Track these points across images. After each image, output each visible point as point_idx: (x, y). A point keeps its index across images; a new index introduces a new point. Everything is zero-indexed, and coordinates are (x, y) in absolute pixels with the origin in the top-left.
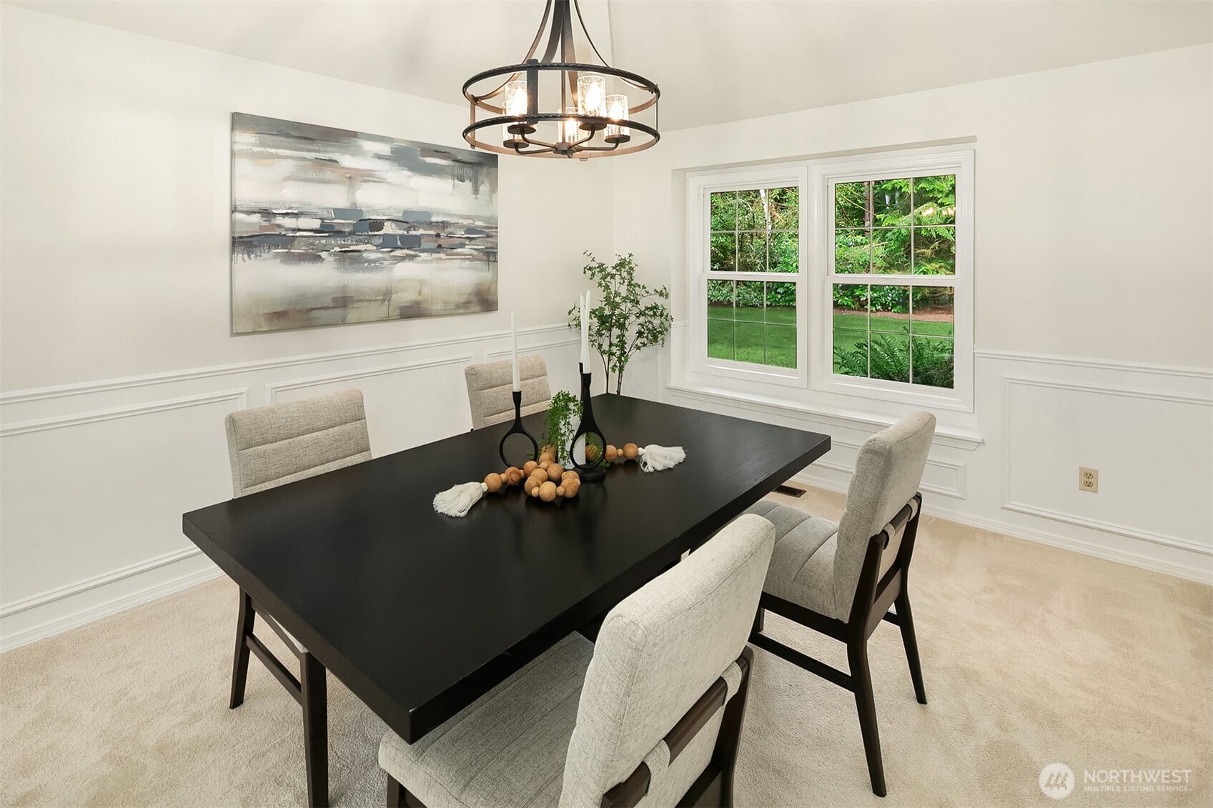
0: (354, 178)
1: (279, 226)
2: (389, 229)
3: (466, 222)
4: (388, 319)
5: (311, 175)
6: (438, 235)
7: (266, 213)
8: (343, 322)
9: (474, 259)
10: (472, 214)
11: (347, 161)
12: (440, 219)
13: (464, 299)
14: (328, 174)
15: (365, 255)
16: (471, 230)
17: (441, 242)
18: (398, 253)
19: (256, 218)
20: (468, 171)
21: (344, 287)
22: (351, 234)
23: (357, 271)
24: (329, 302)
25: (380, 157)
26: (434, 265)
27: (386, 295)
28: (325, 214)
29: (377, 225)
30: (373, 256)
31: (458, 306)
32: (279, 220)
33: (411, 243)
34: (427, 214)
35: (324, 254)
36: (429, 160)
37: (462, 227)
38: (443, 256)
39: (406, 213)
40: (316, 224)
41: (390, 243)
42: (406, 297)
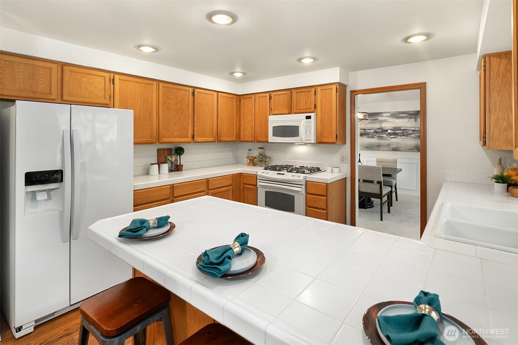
0: (381, 122)
1: (367, 132)
2: (389, 131)
3: (412, 129)
4: (389, 150)
5: (372, 122)
6: (403, 132)
7: (365, 130)
8: (379, 150)
9: (415, 138)
10: (414, 127)
11: (380, 118)
12: (404, 129)
13: (411, 148)
14: (376, 122)
15: (384, 137)
16: (413, 131)
17: (404, 134)
18: (392, 136)
19: (363, 131)
20: (414, 116)
21: (379, 143)
22: (380, 133)
23: (382, 140)
24: (376, 146)
25: (387, 116)
26: (402, 139)
27: (388, 145)
28: (375, 129)
29: (387, 131)
30: (386, 137)
31: (409, 149)
32: (367, 131)
33: (396, 134)
34: (401, 128)
35: (375, 137)
36: (400, 115)
37: (411, 130)
38: (405, 137)
39: (394, 128)
40: (374, 131)
41: (390, 134)
42: (394, 146)
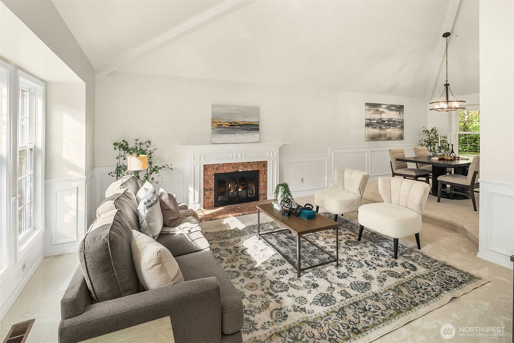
0: (382, 112)
1: (372, 122)
2: (386, 122)
3: (398, 120)
4: (386, 140)
5: (375, 113)
6: (393, 123)
7: (370, 120)
8: (379, 140)
9: (399, 128)
10: (399, 119)
11: (380, 109)
12: (394, 120)
13: (398, 137)
14: (378, 112)
15: (383, 127)
16: (399, 122)
17: (394, 125)
18: (387, 127)
19: (369, 121)
20: (398, 109)
21: (380, 134)
22: (381, 123)
23: (381, 130)
24: (378, 136)
25: (385, 108)
26: (393, 130)
27: (386, 135)
28: (377, 120)
29: (384, 121)
30: (384, 127)
31: (397, 138)
32: (372, 121)
33: (389, 125)
34: (392, 119)
35: (377, 127)
36: (392, 108)
37: (397, 121)
38: (394, 128)
39: (389, 119)
40: (376, 122)
41: (386, 125)
42: (388, 136)
